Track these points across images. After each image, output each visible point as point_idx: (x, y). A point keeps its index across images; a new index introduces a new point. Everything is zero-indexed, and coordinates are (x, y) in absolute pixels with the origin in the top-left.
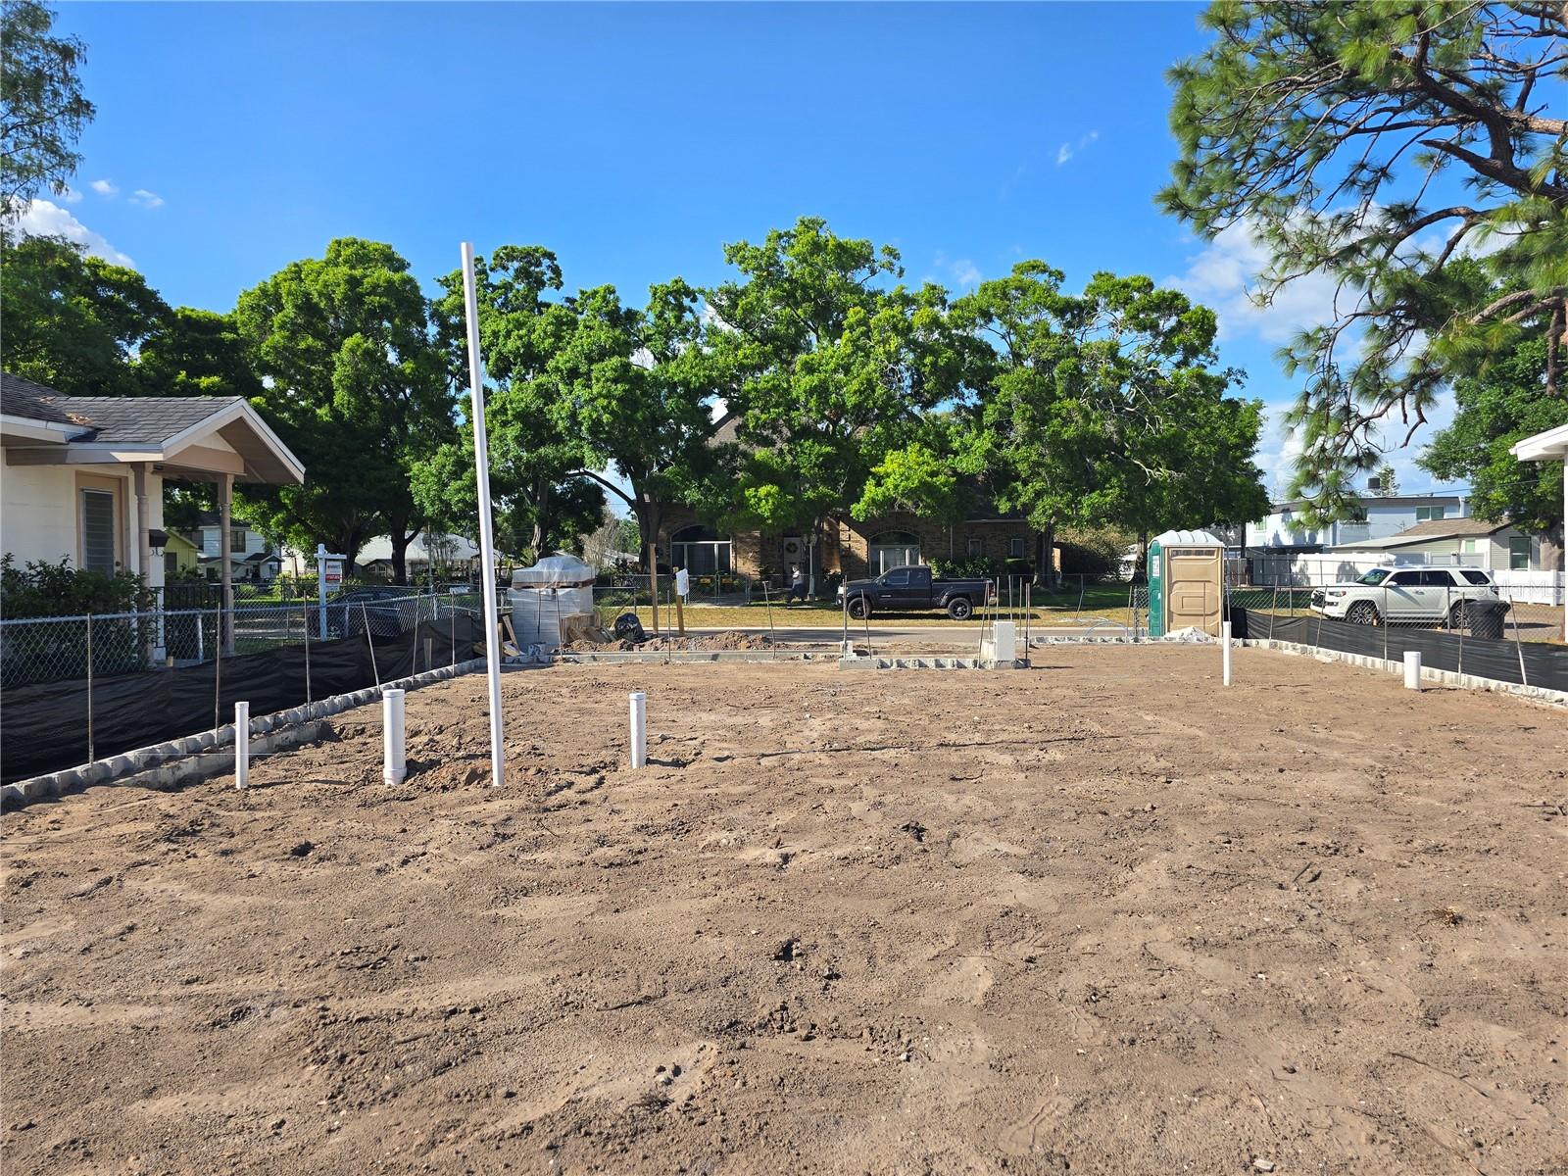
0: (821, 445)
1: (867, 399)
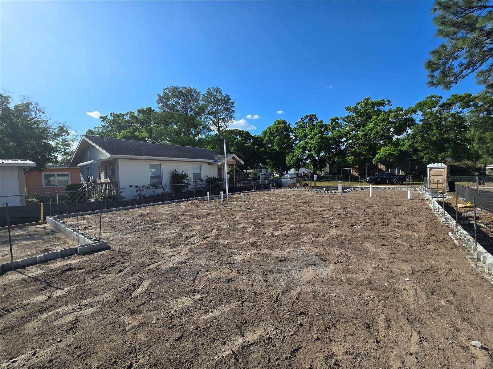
0: (365, 147)
1: (376, 136)
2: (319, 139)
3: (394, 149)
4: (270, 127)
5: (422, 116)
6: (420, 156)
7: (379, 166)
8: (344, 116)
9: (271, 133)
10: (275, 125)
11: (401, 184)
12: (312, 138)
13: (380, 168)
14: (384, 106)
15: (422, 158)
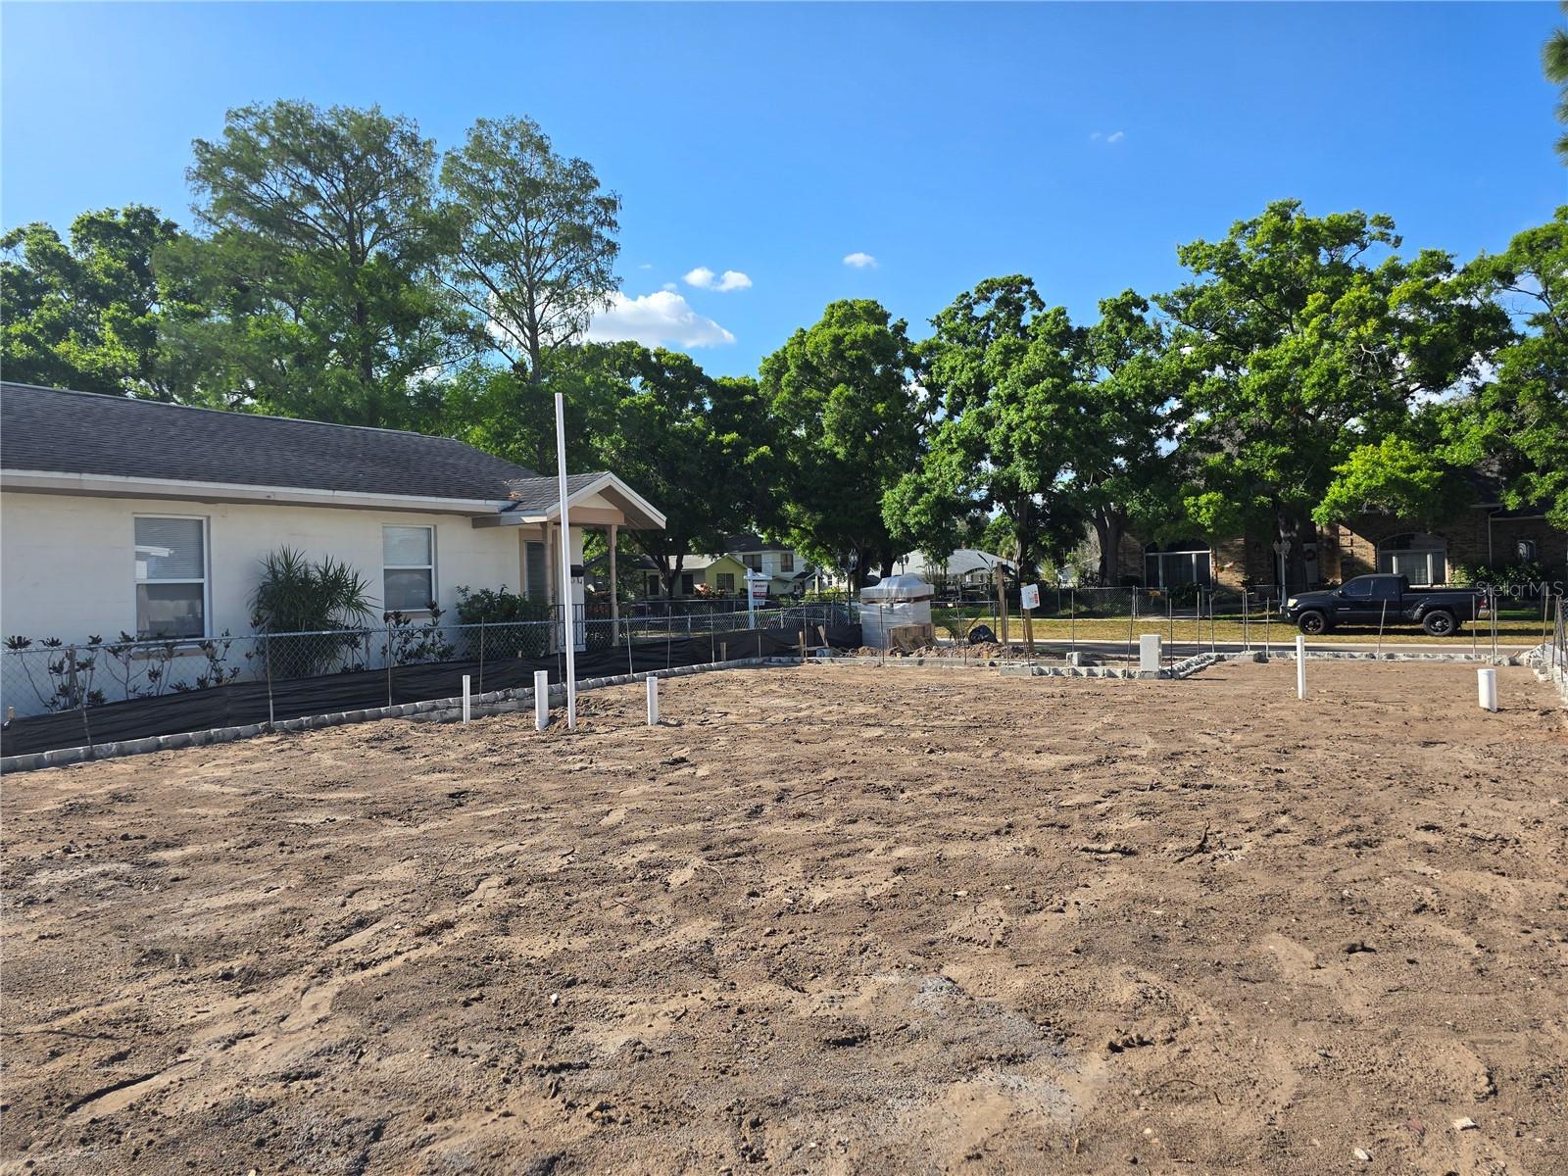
0: (1275, 445)
2: (1048, 401)
3: (1414, 459)
4: (801, 339)
5: (1540, 297)
6: (1539, 492)
7: (1344, 541)
8: (1171, 288)
9: (806, 367)
10: (827, 325)
11: (1451, 634)
12: (1012, 398)
13: (1348, 550)
14: (1363, 247)
15: (1547, 503)
